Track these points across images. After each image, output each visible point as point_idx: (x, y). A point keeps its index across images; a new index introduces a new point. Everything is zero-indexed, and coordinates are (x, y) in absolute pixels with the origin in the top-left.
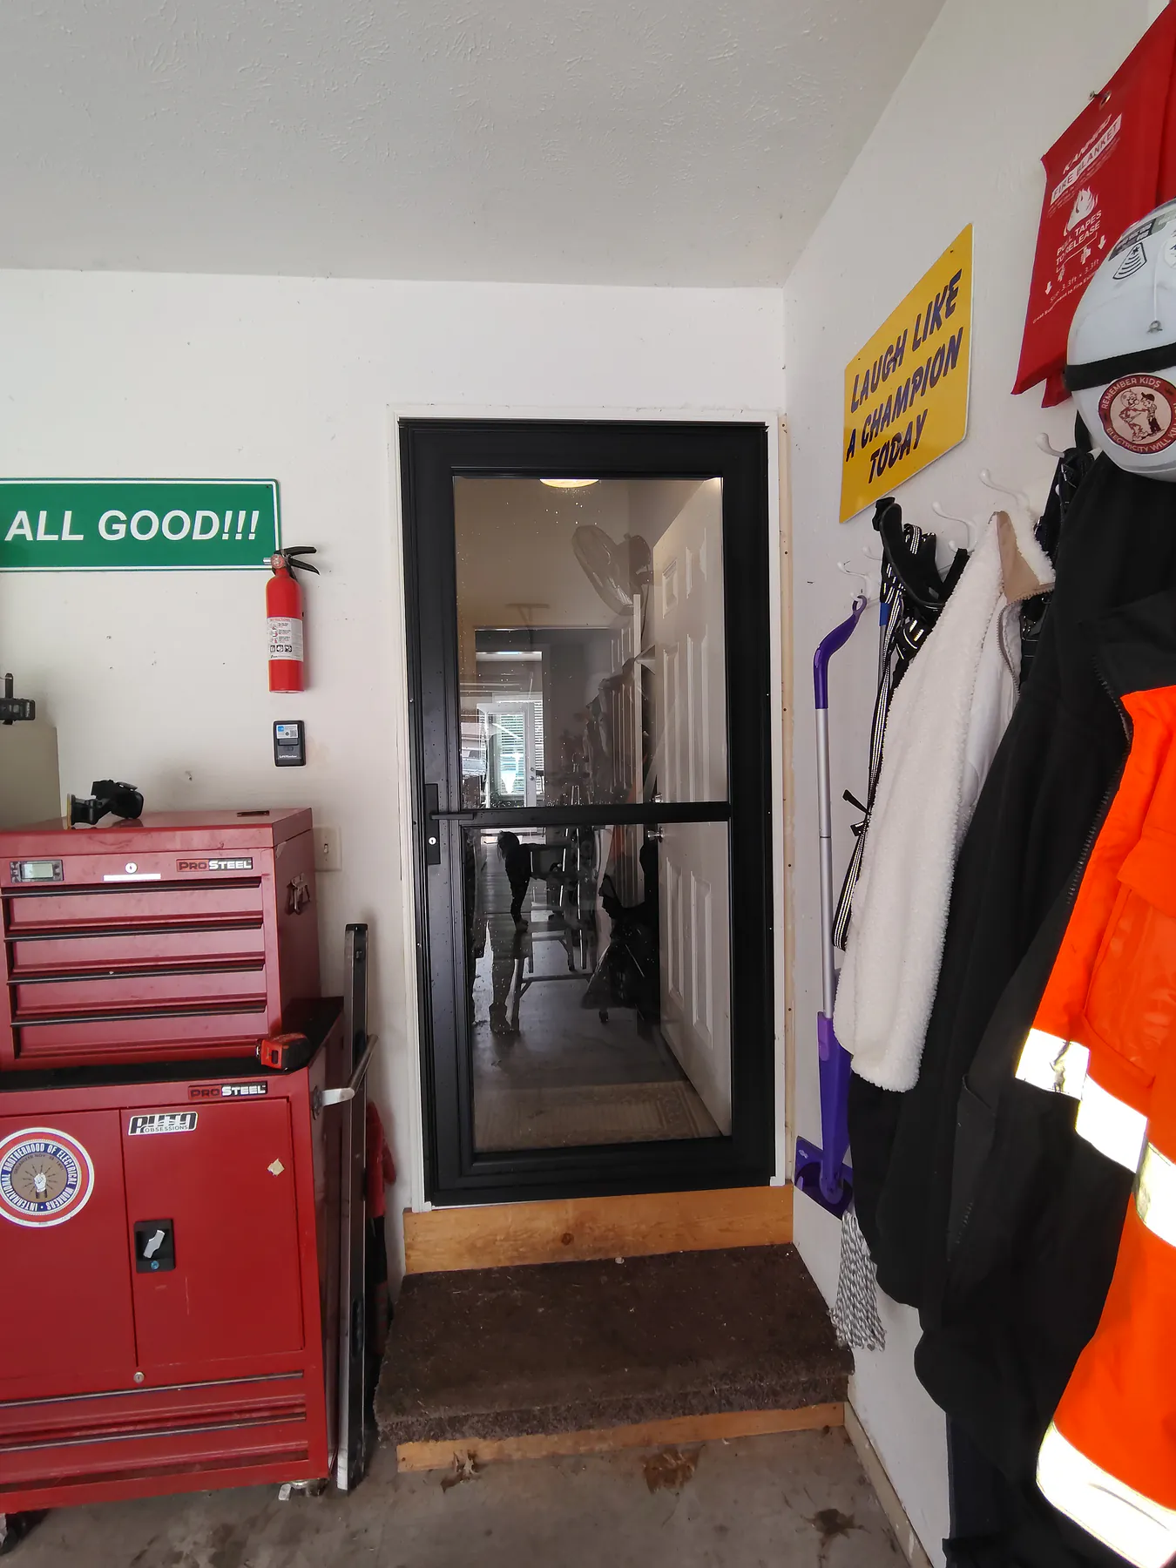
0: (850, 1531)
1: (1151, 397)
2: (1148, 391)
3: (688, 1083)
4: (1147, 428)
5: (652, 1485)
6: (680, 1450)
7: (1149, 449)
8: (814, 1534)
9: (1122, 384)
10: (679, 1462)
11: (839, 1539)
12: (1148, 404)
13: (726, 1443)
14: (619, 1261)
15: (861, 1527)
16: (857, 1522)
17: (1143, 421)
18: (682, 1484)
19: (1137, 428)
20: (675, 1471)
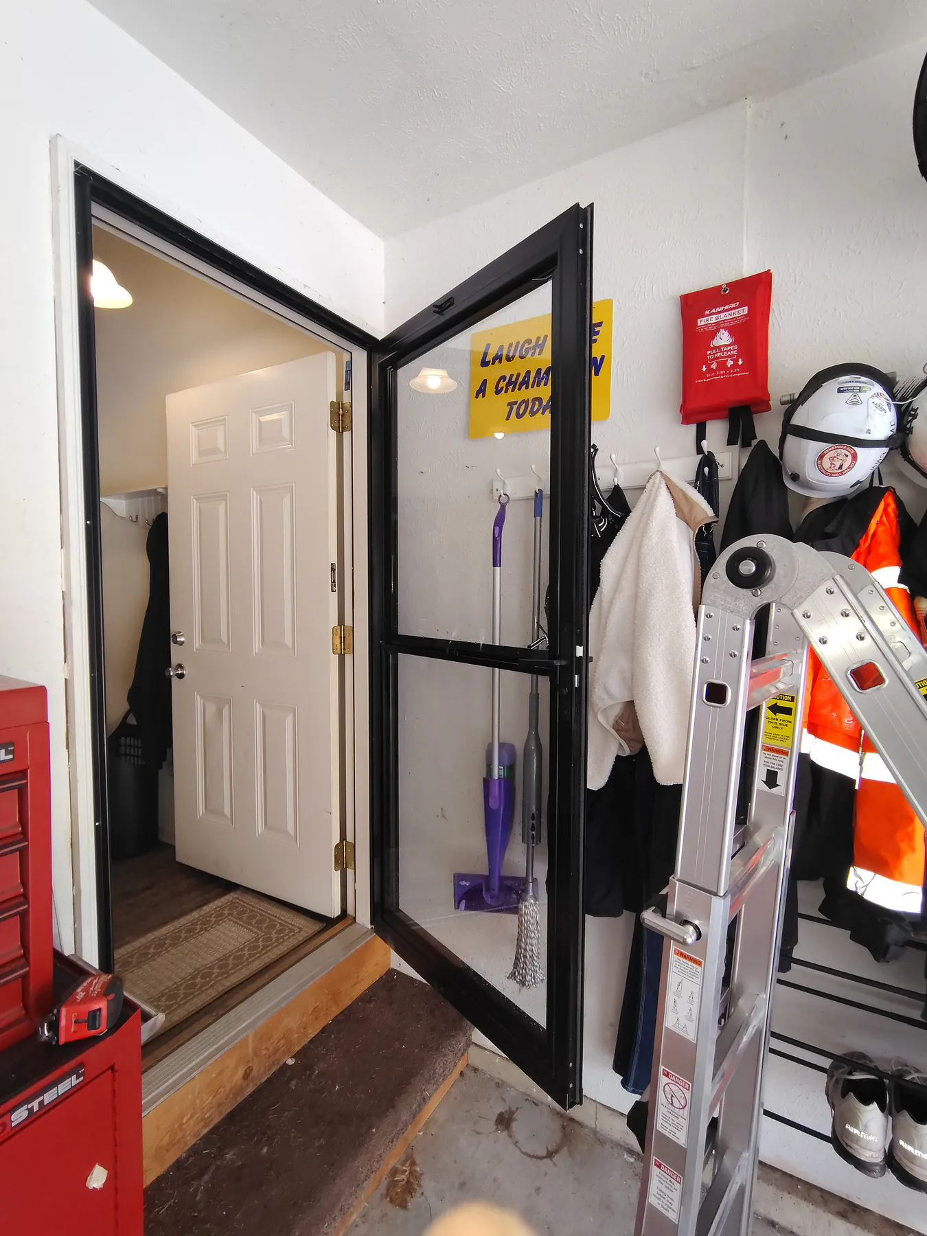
0: (515, 1116)
1: (847, 456)
2: (847, 453)
3: (241, 888)
4: (837, 467)
5: (403, 1205)
6: (398, 1166)
7: (831, 475)
8: (502, 1135)
9: (839, 447)
10: (407, 1173)
11: (514, 1125)
12: (844, 458)
13: (421, 1133)
14: (291, 1062)
15: (517, 1109)
16: (514, 1109)
17: (837, 465)
18: (419, 1186)
19: (833, 466)
20: (408, 1182)
